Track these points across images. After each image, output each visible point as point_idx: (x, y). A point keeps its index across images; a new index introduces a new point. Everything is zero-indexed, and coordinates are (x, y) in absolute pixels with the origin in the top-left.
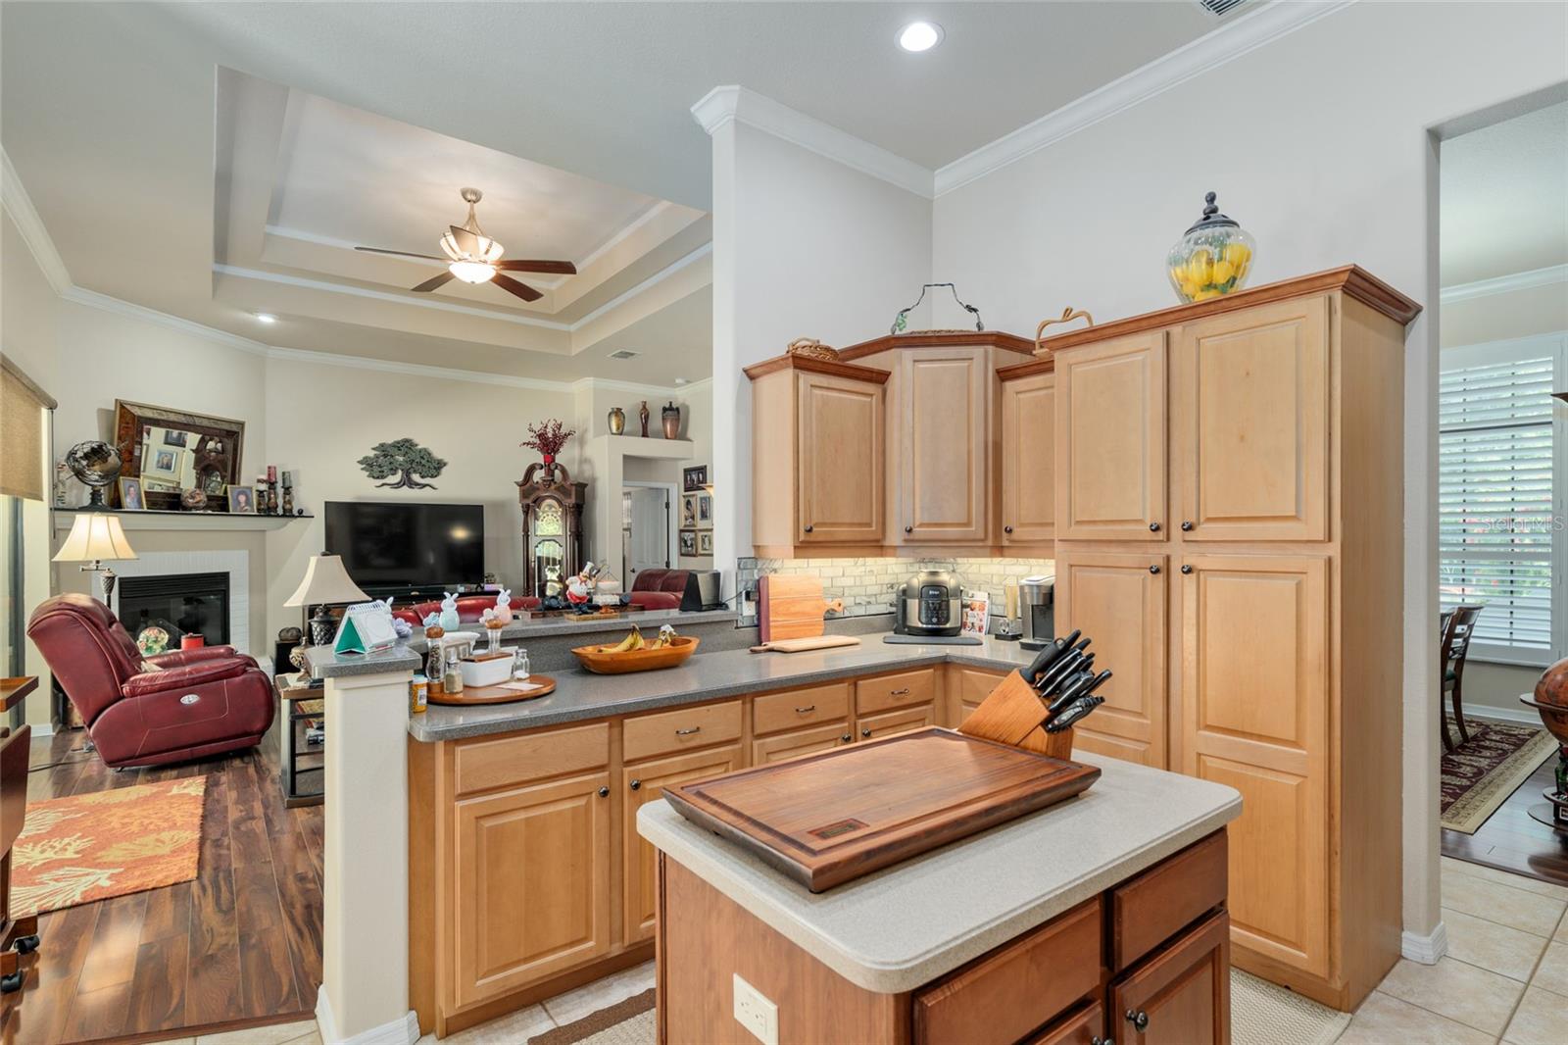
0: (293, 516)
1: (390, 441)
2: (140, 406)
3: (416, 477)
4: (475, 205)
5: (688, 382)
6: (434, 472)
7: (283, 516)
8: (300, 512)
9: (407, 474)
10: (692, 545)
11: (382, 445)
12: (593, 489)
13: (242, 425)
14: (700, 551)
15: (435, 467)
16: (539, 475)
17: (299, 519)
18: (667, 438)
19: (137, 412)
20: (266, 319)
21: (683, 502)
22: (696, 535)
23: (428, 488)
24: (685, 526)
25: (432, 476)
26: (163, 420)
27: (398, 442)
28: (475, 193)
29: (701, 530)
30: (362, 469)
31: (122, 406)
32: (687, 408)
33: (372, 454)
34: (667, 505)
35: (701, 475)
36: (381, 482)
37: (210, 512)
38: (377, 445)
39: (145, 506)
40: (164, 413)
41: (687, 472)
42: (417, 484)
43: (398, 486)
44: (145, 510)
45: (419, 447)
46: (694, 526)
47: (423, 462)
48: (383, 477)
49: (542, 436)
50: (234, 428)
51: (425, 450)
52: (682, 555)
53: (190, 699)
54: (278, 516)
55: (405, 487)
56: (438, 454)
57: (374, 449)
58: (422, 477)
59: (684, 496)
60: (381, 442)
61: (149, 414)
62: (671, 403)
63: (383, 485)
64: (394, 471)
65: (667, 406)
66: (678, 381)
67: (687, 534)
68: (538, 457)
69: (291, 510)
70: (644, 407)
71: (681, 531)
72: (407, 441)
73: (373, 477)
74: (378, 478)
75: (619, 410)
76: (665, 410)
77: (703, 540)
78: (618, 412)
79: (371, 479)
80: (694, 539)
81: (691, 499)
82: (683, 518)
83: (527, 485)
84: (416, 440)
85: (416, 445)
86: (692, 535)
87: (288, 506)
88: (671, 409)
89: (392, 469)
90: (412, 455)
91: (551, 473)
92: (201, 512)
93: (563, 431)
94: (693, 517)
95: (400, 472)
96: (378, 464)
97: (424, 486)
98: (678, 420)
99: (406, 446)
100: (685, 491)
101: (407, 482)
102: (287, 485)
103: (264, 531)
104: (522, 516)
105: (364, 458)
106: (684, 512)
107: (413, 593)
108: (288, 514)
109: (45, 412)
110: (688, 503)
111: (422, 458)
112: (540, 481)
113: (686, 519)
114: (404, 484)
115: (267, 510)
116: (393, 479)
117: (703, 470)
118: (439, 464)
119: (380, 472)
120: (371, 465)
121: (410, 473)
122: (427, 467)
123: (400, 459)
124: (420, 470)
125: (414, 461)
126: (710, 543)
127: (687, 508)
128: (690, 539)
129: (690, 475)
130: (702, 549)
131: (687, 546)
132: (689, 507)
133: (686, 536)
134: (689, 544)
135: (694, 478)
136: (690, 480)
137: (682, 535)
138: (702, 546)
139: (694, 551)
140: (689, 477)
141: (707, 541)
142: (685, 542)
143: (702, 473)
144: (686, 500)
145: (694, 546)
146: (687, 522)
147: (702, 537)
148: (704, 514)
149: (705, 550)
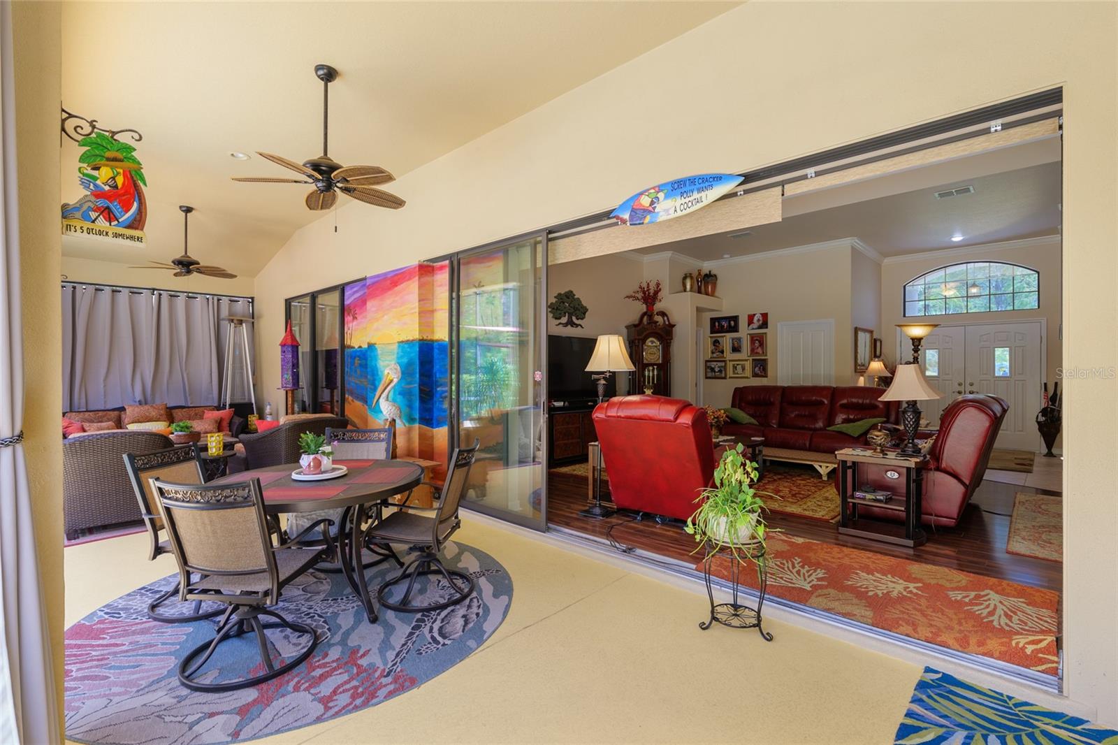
1: (562, 292)
3: (574, 319)
6: (582, 316)
9: (570, 318)
10: (720, 371)
11: (560, 294)
15: (583, 313)
16: (646, 320)
18: (709, 295)
21: (710, 341)
22: (726, 364)
23: (580, 327)
24: (711, 358)
25: (582, 319)
27: (567, 293)
29: (730, 361)
30: (549, 312)
33: (554, 300)
35: (732, 323)
36: (558, 321)
38: (557, 295)
41: (713, 320)
42: (575, 324)
43: (566, 325)
45: (576, 297)
46: (723, 357)
47: (577, 307)
48: (559, 318)
51: (579, 299)
52: (707, 378)
56: (585, 302)
57: (556, 297)
58: (577, 319)
59: (711, 337)
60: (559, 292)
62: (710, 272)
63: (560, 324)
64: (565, 314)
67: (715, 363)
68: (644, 308)
70: (700, 274)
71: (707, 361)
72: (570, 292)
73: (556, 318)
75: (689, 273)
77: (735, 367)
78: (690, 276)
79: (554, 319)
80: (725, 367)
81: (719, 339)
82: (710, 352)
84: (574, 292)
85: (575, 295)
86: (723, 364)
88: (710, 275)
89: (564, 312)
90: (572, 303)
91: (651, 318)
94: (722, 352)
95: (567, 315)
96: (556, 310)
97: (577, 325)
98: (713, 283)
99: (570, 295)
100: (711, 333)
101: (570, 323)
105: (550, 303)
106: (710, 347)
110: (716, 343)
111: (576, 304)
112: (646, 324)
113: (713, 353)
114: (568, 324)
116: (564, 320)
117: (735, 319)
118: (585, 312)
119: (559, 314)
120: (554, 309)
121: (572, 316)
122: (580, 311)
123: (567, 305)
124: (576, 314)
125: (574, 307)
126: (743, 369)
127: (714, 345)
128: (719, 367)
129: (719, 322)
130: (734, 373)
131: (715, 372)
132: (717, 344)
133: (713, 365)
134: (717, 371)
135: (725, 324)
136: (719, 326)
137: (708, 364)
138: (734, 371)
139: (723, 375)
140: (717, 324)
141: (739, 367)
142: (713, 370)
143: (733, 320)
144: (714, 339)
145: (723, 372)
146: (715, 355)
147: (734, 365)
148: (736, 349)
149: (738, 374)
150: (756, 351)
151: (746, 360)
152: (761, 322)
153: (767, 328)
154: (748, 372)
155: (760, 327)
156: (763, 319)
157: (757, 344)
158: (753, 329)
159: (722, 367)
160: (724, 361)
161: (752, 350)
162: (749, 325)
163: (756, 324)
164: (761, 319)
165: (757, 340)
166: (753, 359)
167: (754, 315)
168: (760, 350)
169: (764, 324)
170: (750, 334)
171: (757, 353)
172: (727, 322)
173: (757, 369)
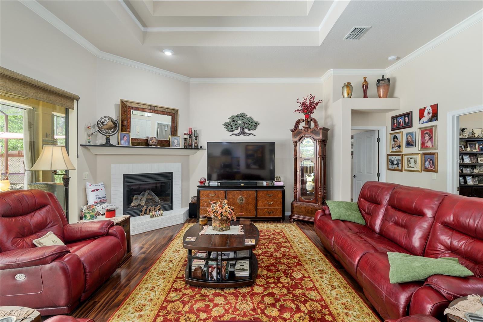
0: (198, 149)
1: (235, 114)
2: (130, 102)
3: (246, 130)
5: (398, 58)
6: (254, 128)
7: (194, 149)
8: (201, 147)
9: (242, 129)
10: (398, 164)
11: (232, 116)
12: (333, 131)
13: (177, 111)
14: (406, 167)
15: (255, 125)
16: (302, 125)
17: (201, 150)
18: (380, 97)
19: (129, 104)
20: (168, 54)
21: (390, 137)
22: (402, 158)
23: (251, 135)
24: (392, 152)
25: (254, 130)
26: (140, 108)
27: (239, 115)
29: (405, 155)
30: (224, 128)
31: (122, 102)
32: (395, 79)
33: (228, 121)
34: (378, 140)
35: (407, 119)
36: (231, 133)
37: (159, 147)
38: (230, 117)
39: (131, 144)
40: (141, 105)
41: (393, 118)
42: (247, 134)
43: (239, 134)
44: (131, 146)
45: (248, 116)
46: (400, 151)
47: (249, 123)
48: (232, 131)
49: (304, 105)
50: (173, 111)
51: (250, 117)
52: (389, 169)
53: (21, 278)
54: (192, 149)
55: (242, 135)
56: (256, 119)
57: (229, 118)
58: (249, 130)
59: (391, 134)
60: (232, 115)
61: (134, 105)
62: (383, 76)
63: (233, 134)
64: (237, 128)
65: (381, 78)
66: (390, 58)
68: (302, 116)
69: (197, 146)
70: (365, 80)
71: (389, 155)
72: (242, 114)
73: (229, 131)
74: (230, 131)
75: (349, 83)
76: (379, 81)
77: (409, 161)
78: (348, 85)
79: (228, 132)
80: (402, 161)
81: (397, 135)
82: (390, 147)
83: (296, 131)
84: (246, 114)
85: (246, 116)
86: (399, 158)
87: (196, 145)
88: (383, 79)
89: (236, 127)
90: (245, 120)
91: (308, 123)
92: (155, 147)
93: (316, 100)
94: (399, 146)
95: (239, 128)
96: (230, 126)
98: (388, 85)
99: (242, 116)
101: (242, 133)
102: (195, 136)
103: (189, 155)
104: (294, 147)
105: (225, 123)
106: (391, 143)
107: (241, 185)
108: (197, 148)
109: (75, 101)
110: (395, 138)
111: (249, 121)
112: (303, 128)
113: (393, 148)
114: (241, 134)
115: (188, 146)
116: (237, 132)
117: (409, 115)
118: (256, 124)
119: (231, 128)
120: (228, 126)
121: (244, 128)
122: (251, 125)
123: (240, 122)
124: (248, 127)
125: (245, 123)
126: (416, 163)
127: (394, 141)
128: (397, 160)
129: (397, 120)
130: (408, 167)
131: (394, 165)
132: (396, 140)
133: (392, 158)
134: (395, 164)
135: (401, 120)
136: (397, 123)
137: (390, 157)
138: (408, 165)
139: (400, 168)
140: (395, 121)
141: (412, 161)
142: (392, 162)
143: (407, 116)
144: (393, 135)
145: (400, 165)
146: (394, 150)
147: (408, 158)
148: (409, 144)
149: (411, 167)
150: (426, 145)
151: (417, 154)
152: (431, 115)
153: (437, 119)
154: (419, 167)
155: (430, 120)
156: (433, 111)
157: (427, 137)
158: (424, 123)
159: (399, 160)
160: (400, 155)
161: (423, 144)
162: (420, 119)
163: (427, 117)
164: (431, 111)
165: (427, 133)
166: (424, 154)
167: (425, 108)
168: (429, 144)
169: (435, 116)
170: (420, 129)
171: (427, 147)
172: (403, 119)
173: (427, 163)
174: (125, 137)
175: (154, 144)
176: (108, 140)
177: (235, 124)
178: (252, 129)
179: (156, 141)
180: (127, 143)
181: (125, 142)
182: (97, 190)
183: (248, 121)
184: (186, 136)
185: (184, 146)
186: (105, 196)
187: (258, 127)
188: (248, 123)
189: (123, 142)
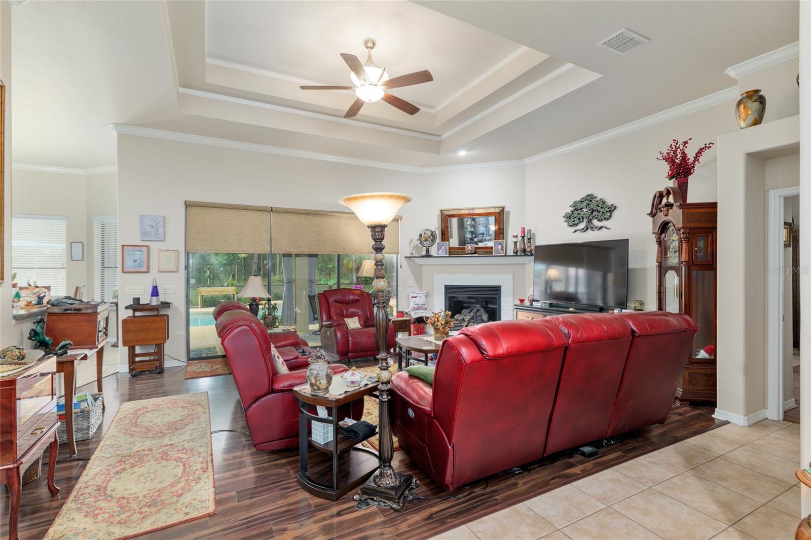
1: (578, 199)
2: (448, 210)
3: (596, 222)
4: (372, 50)
6: (608, 215)
9: (590, 221)
11: (575, 203)
13: (504, 208)
15: (608, 212)
19: (447, 213)
23: (604, 229)
25: (606, 219)
27: (584, 198)
28: (366, 42)
30: (565, 221)
31: (441, 211)
33: (569, 210)
36: (573, 229)
42: (596, 227)
43: (585, 230)
45: (598, 199)
47: (599, 208)
48: (575, 225)
50: (497, 211)
51: (602, 199)
54: (525, 255)
55: (589, 230)
56: (609, 202)
57: (570, 206)
58: (600, 221)
60: (575, 201)
61: (452, 213)
63: (575, 231)
64: (581, 220)
69: (531, 252)
72: (588, 196)
74: (573, 226)
75: (754, 92)
79: (570, 227)
84: (595, 194)
85: (596, 198)
87: (529, 250)
90: (593, 206)
92: (473, 255)
95: (585, 220)
96: (572, 219)
97: (601, 228)
99: (590, 198)
101: (589, 227)
102: (530, 237)
105: (566, 214)
109: (400, 221)
111: (599, 206)
114: (587, 229)
115: (521, 252)
116: (582, 225)
118: (610, 209)
119: (573, 221)
120: (569, 218)
121: (591, 220)
122: (601, 212)
123: (585, 210)
124: (596, 216)
125: (593, 210)
174: (443, 247)
175: (469, 252)
176: (428, 251)
177: (578, 214)
178: (603, 218)
179: (471, 249)
180: (444, 253)
181: (443, 252)
182: (416, 297)
183: (597, 206)
184: (515, 240)
185: (514, 252)
186: (423, 303)
187: (615, 213)
188: (597, 210)
189: (440, 252)
